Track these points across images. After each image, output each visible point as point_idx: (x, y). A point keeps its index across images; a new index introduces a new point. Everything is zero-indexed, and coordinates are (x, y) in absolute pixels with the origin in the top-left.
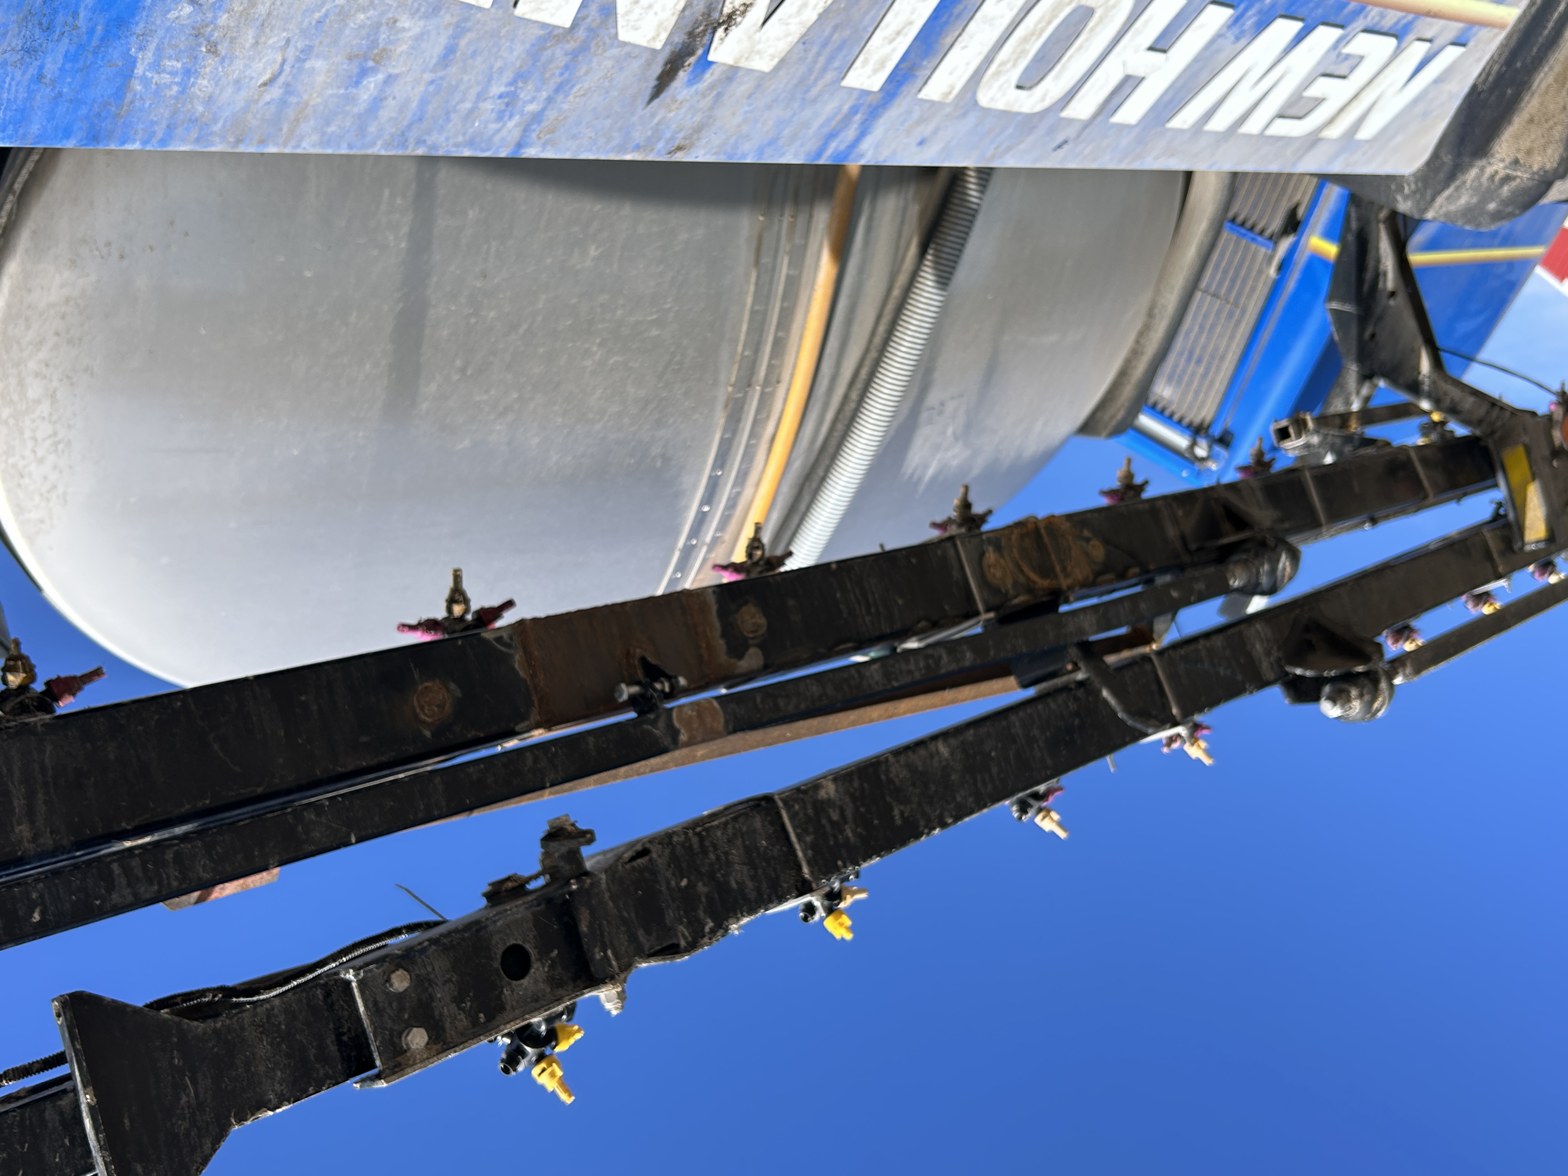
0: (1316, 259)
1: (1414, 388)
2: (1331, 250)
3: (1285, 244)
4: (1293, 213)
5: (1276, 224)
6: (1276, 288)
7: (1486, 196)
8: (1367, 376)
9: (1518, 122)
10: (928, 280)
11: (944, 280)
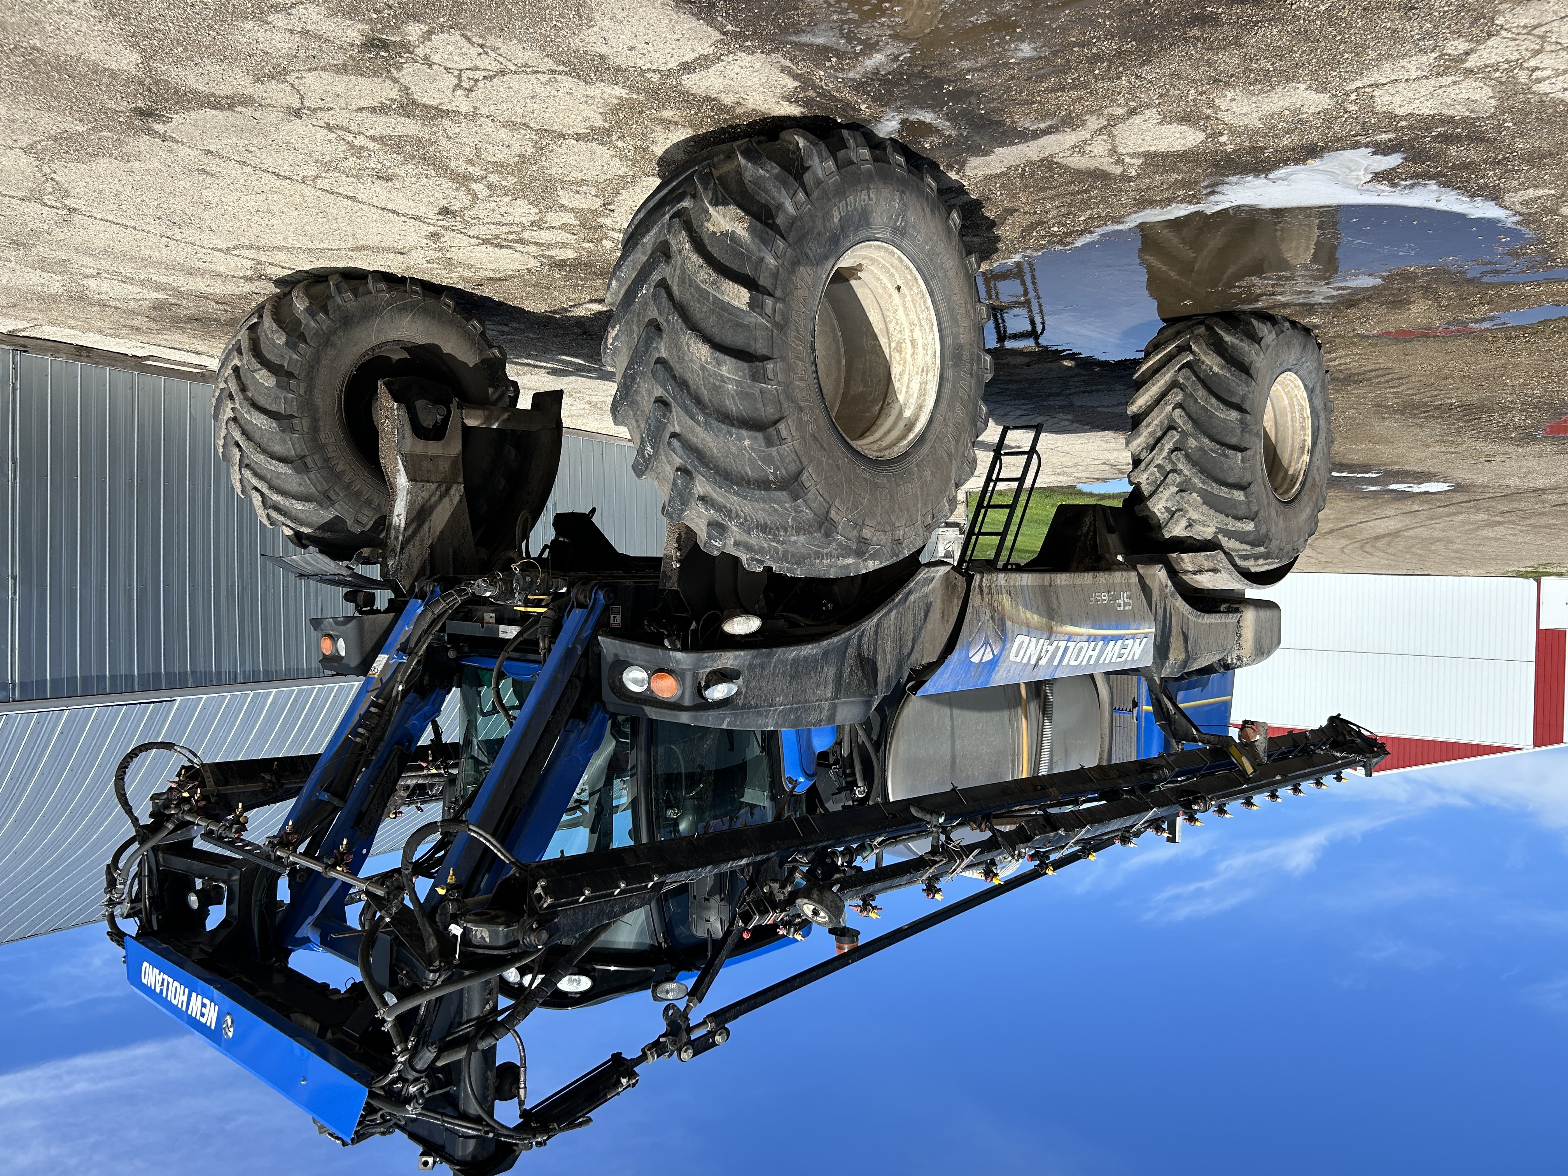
0: (1147, 712)
1: (1195, 740)
2: (1150, 708)
3: (1136, 710)
4: (1134, 700)
5: (1130, 706)
6: (1139, 726)
7: (1173, 668)
8: (1178, 743)
9: (1172, 650)
10: (1047, 722)
11: (1051, 722)
